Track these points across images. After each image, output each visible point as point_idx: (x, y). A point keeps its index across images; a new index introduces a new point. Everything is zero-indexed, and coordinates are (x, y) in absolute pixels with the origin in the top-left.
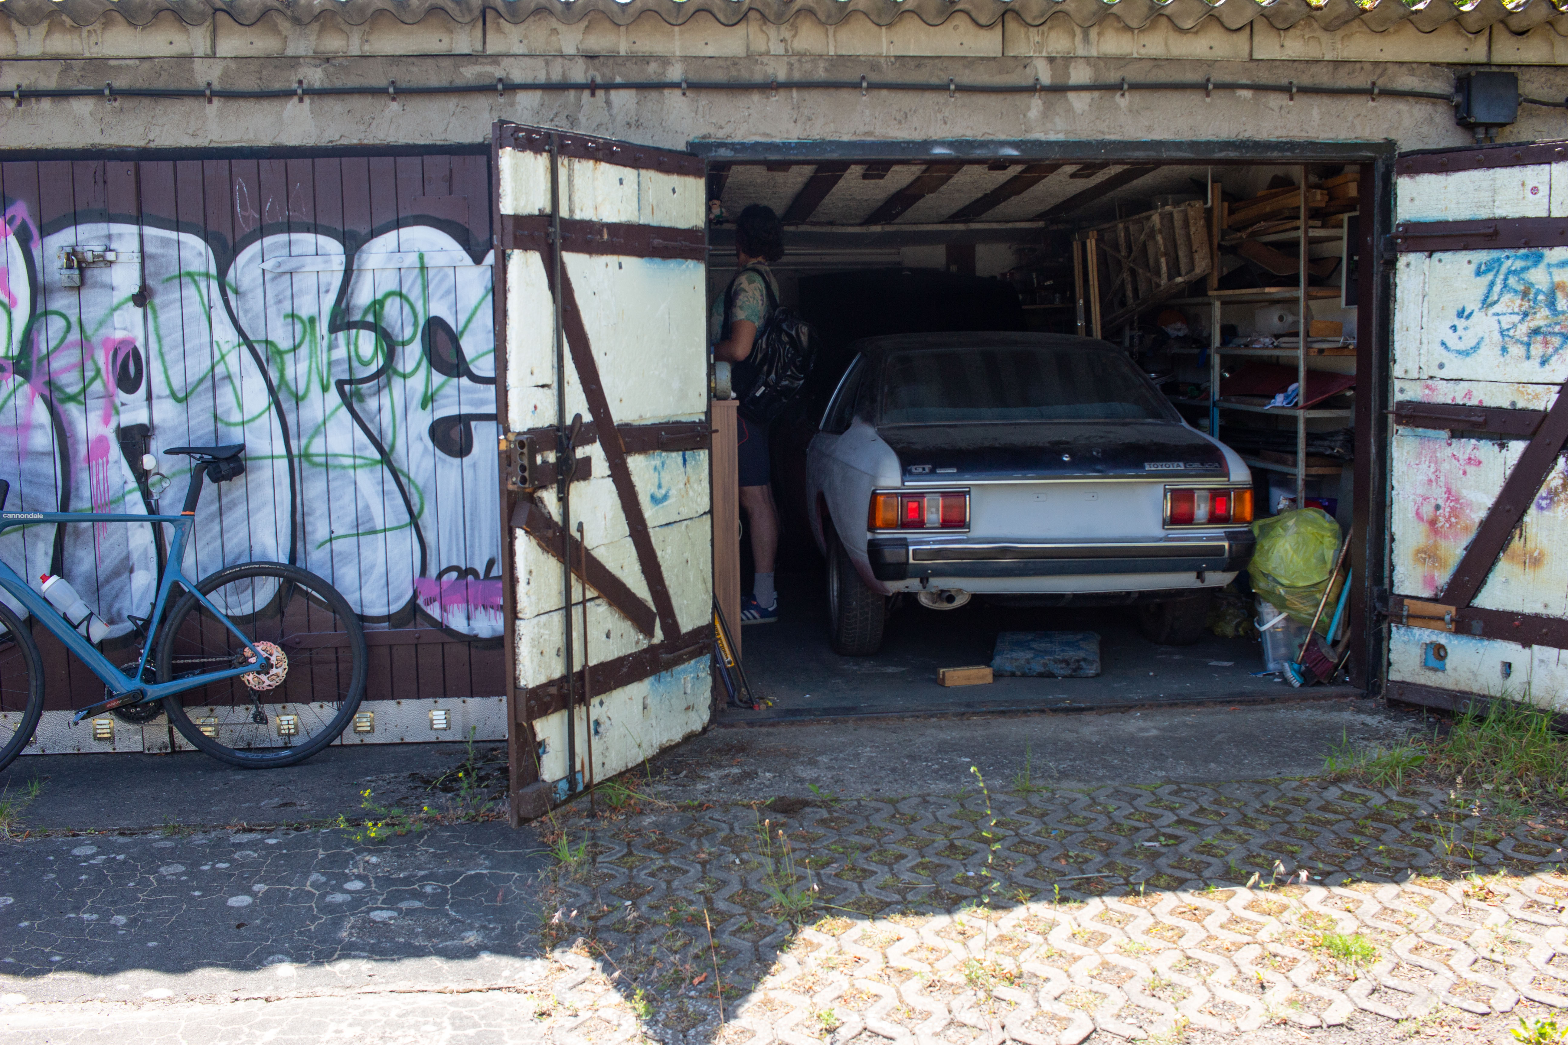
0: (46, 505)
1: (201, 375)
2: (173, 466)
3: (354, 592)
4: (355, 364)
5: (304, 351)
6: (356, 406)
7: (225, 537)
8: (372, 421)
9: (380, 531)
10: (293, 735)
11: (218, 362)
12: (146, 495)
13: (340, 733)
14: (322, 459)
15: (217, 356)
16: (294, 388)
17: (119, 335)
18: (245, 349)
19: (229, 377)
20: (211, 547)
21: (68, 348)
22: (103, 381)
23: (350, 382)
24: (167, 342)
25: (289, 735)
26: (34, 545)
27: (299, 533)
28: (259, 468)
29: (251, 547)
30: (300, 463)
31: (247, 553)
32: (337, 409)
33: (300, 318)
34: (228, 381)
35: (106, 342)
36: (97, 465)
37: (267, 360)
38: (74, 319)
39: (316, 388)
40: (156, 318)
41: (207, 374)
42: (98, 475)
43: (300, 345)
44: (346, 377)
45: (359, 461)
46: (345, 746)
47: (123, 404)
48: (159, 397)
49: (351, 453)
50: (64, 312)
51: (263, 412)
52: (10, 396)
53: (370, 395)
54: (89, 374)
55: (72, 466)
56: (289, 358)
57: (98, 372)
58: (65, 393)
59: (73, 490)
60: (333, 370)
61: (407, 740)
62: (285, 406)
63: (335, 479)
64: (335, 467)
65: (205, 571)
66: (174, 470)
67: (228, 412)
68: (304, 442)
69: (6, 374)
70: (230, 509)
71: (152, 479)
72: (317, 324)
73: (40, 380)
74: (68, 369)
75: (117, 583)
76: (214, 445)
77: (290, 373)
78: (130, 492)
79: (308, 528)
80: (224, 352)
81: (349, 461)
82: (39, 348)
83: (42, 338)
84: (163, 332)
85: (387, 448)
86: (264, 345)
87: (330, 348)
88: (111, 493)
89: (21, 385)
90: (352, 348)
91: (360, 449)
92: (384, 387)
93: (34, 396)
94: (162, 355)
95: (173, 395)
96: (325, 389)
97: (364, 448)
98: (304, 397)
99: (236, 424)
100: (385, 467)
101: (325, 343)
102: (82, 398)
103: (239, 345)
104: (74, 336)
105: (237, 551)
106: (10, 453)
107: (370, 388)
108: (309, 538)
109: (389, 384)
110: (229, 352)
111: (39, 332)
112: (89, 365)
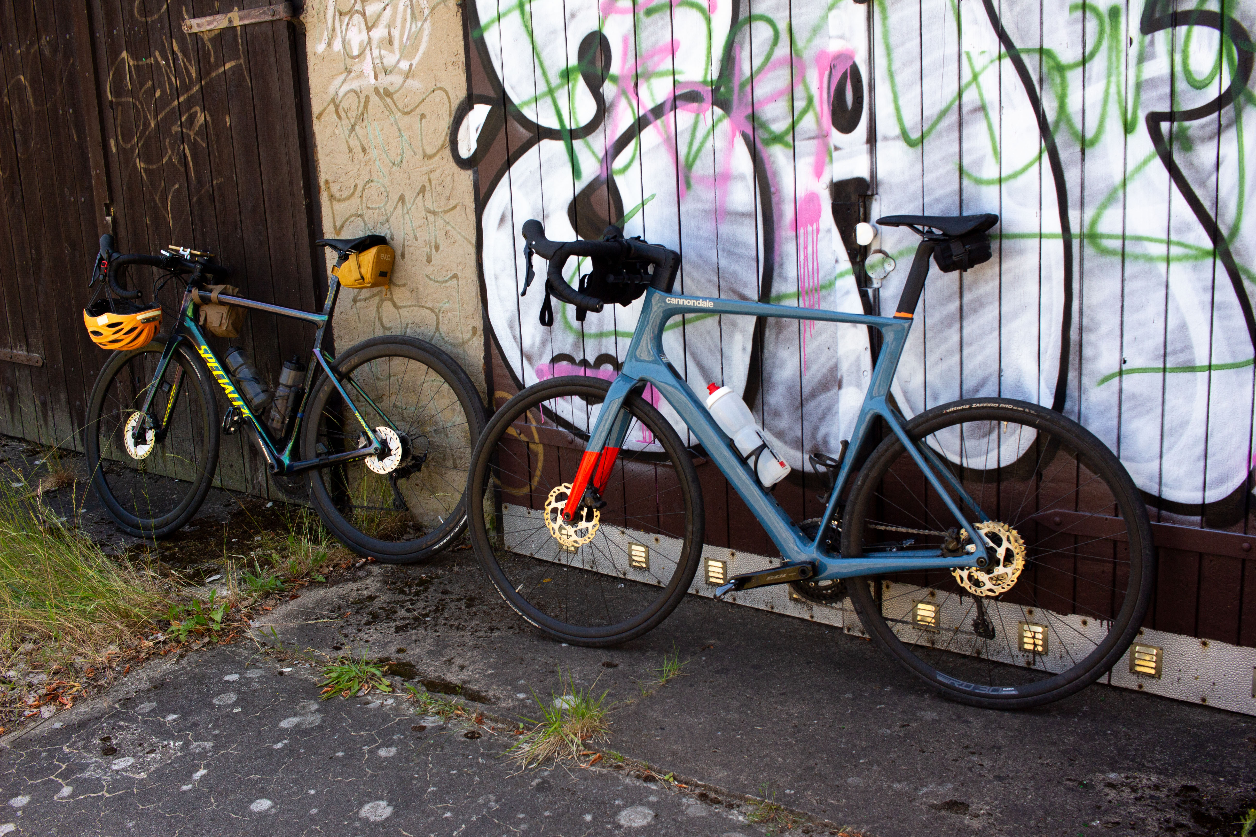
0: (745, 285)
1: (944, 105)
2: (900, 241)
3: (1150, 460)
4: (1181, 85)
5: (1097, 65)
6: (1178, 158)
7: (965, 352)
8: (1203, 184)
9: (1201, 369)
10: (1040, 654)
11: (969, 85)
12: (863, 281)
13: (1108, 668)
14: (1116, 244)
15: (967, 76)
16: (1079, 127)
17: (834, 46)
18: (1008, 64)
19: (982, 108)
20: (944, 365)
21: (775, 67)
22: (816, 114)
23: (1171, 117)
24: (898, 54)
25: (1034, 652)
26: (731, 336)
27: (1073, 358)
28: (1020, 252)
29: (1000, 370)
30: (1082, 247)
31: (995, 378)
32: (1145, 162)
33: (1094, 10)
34: (981, 115)
35: (821, 55)
36: (806, 233)
37: (1041, 81)
38: (782, 26)
39: (1114, 126)
40: (885, 18)
41: (952, 104)
42: (806, 248)
43: (1093, 55)
44: (1164, 107)
45: (1175, 251)
46: (1116, 688)
47: (836, 149)
48: (886, 138)
49: (1164, 236)
50: (770, 15)
51: (1031, 164)
52: (708, 135)
53: (1203, 140)
54: (800, 104)
55: (777, 234)
56: (1074, 77)
57: (810, 101)
58: (771, 132)
59: (776, 267)
60: (1144, 96)
61: (1211, 702)
62: (1063, 156)
63: (1134, 277)
64: (1136, 257)
65: (936, 398)
66: (901, 247)
67: (979, 163)
68: (1089, 213)
69: (704, 105)
70: (975, 311)
71: (872, 259)
72: (1123, 19)
73: (741, 112)
74: (773, 98)
75: (824, 399)
76: (956, 214)
77: (1074, 104)
78: (842, 275)
79: (1087, 352)
80: (978, 69)
81: (1160, 250)
82: (741, 69)
83: (745, 54)
84: (893, 41)
85: (1224, 231)
86: (1037, 57)
87: (1142, 59)
88: (821, 274)
89: (720, 120)
90: (1178, 58)
91: (1179, 231)
92: (1229, 126)
93: (734, 136)
94: (891, 75)
95: (904, 135)
96: (1128, 128)
97: (1186, 228)
98: (1093, 142)
99: (989, 182)
100: (1219, 263)
101: (1134, 51)
102: (789, 138)
103: (1000, 58)
104: (782, 50)
105: (980, 374)
106: (707, 212)
107: (1203, 127)
108: (1087, 368)
109: (1237, 119)
110: (985, 68)
111: (741, 46)
112: (799, 91)
